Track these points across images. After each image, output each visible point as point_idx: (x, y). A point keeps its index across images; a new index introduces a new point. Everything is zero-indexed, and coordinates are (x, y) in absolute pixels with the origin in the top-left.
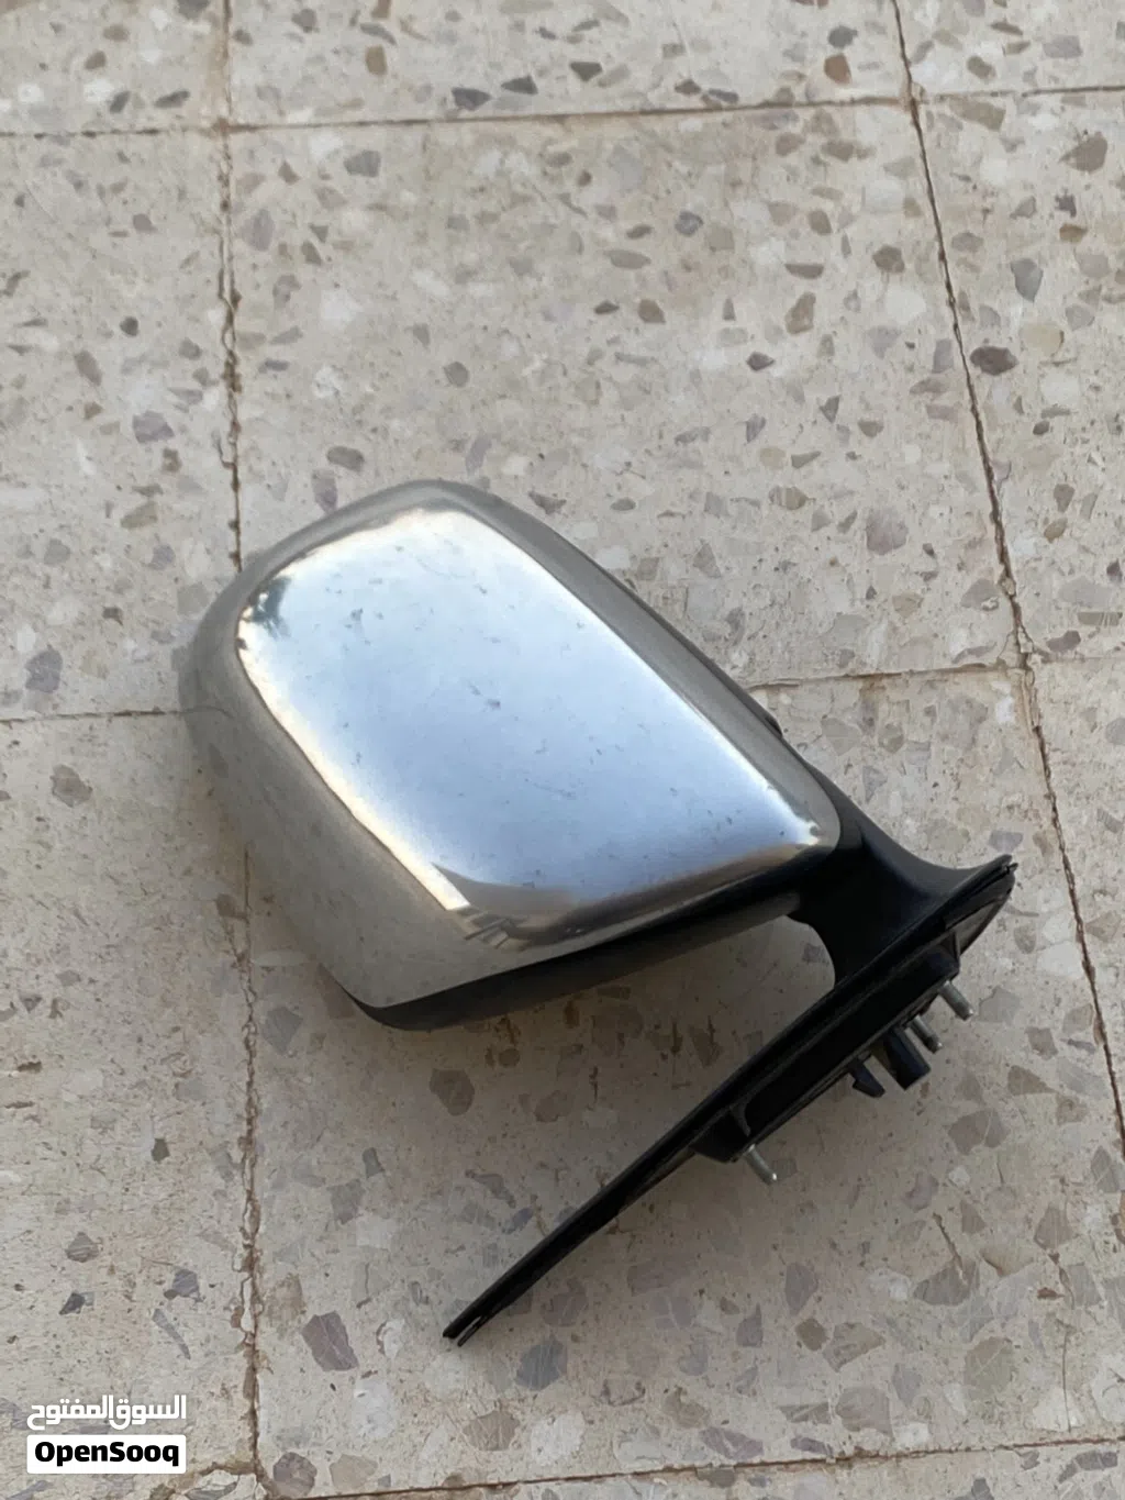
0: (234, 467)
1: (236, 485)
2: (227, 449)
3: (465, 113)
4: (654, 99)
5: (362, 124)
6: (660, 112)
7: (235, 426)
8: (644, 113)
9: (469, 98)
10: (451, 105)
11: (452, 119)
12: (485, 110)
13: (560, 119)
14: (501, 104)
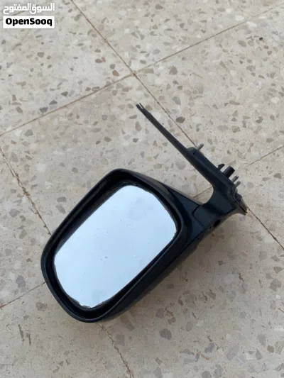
0: (38, 213)
1: (40, 217)
2: (34, 209)
3: (45, 113)
4: (82, 94)
5: (24, 125)
6: (85, 97)
7: (33, 203)
8: (82, 98)
9: (44, 110)
10: (41, 113)
11: (43, 116)
12: (49, 111)
13: (65, 106)
14: (51, 108)
